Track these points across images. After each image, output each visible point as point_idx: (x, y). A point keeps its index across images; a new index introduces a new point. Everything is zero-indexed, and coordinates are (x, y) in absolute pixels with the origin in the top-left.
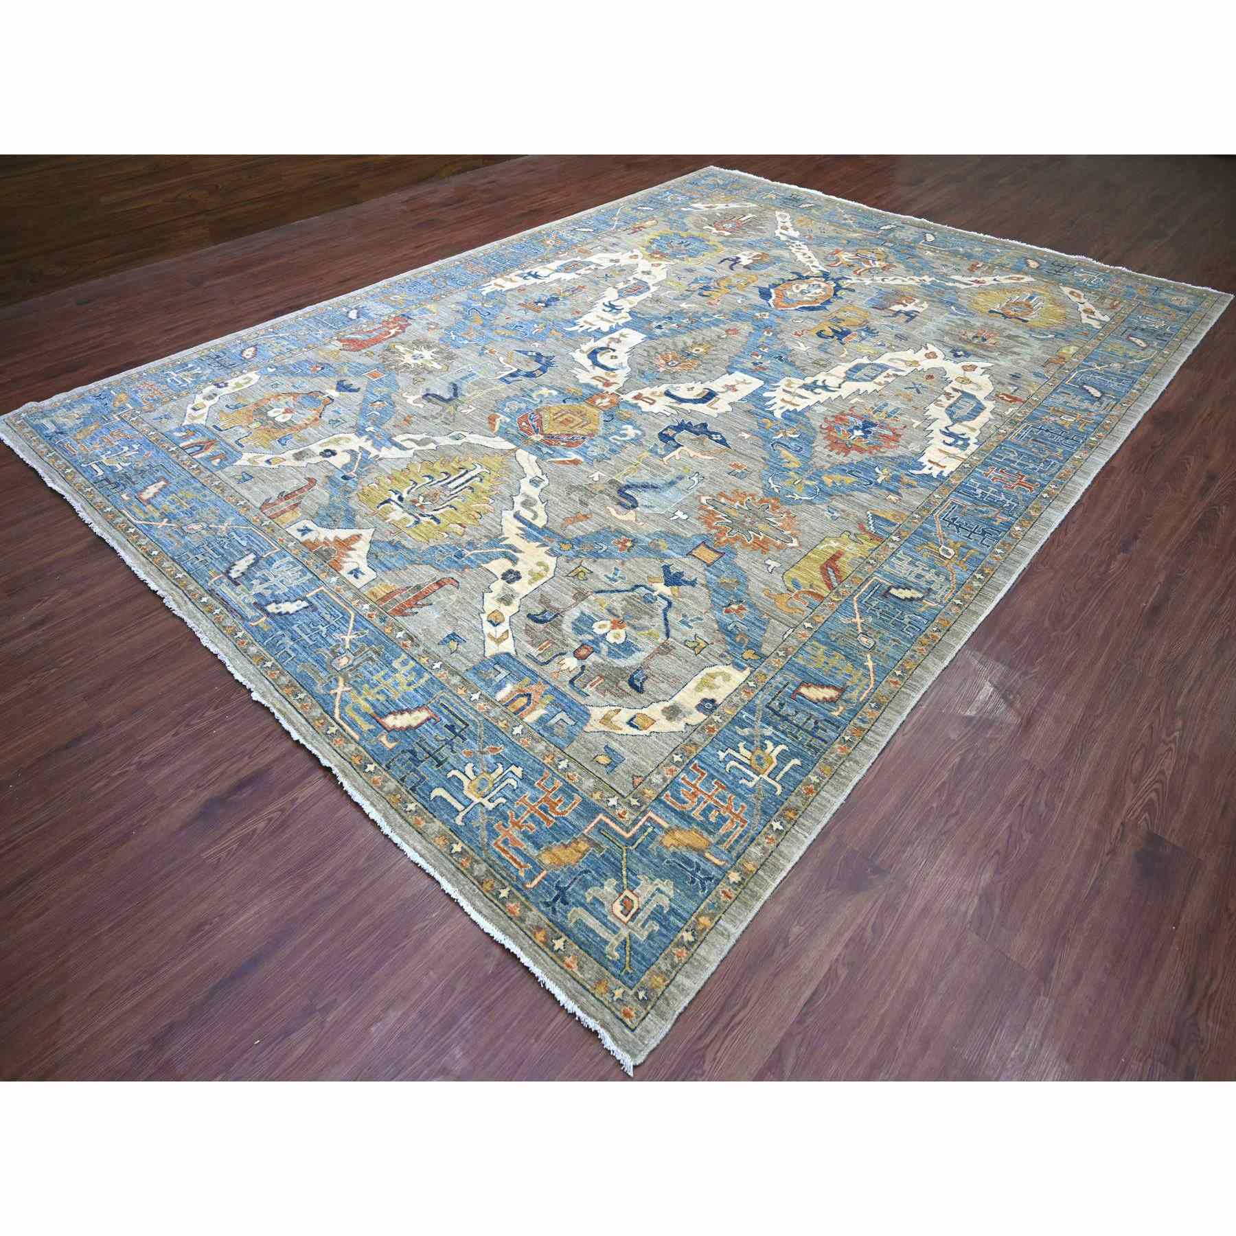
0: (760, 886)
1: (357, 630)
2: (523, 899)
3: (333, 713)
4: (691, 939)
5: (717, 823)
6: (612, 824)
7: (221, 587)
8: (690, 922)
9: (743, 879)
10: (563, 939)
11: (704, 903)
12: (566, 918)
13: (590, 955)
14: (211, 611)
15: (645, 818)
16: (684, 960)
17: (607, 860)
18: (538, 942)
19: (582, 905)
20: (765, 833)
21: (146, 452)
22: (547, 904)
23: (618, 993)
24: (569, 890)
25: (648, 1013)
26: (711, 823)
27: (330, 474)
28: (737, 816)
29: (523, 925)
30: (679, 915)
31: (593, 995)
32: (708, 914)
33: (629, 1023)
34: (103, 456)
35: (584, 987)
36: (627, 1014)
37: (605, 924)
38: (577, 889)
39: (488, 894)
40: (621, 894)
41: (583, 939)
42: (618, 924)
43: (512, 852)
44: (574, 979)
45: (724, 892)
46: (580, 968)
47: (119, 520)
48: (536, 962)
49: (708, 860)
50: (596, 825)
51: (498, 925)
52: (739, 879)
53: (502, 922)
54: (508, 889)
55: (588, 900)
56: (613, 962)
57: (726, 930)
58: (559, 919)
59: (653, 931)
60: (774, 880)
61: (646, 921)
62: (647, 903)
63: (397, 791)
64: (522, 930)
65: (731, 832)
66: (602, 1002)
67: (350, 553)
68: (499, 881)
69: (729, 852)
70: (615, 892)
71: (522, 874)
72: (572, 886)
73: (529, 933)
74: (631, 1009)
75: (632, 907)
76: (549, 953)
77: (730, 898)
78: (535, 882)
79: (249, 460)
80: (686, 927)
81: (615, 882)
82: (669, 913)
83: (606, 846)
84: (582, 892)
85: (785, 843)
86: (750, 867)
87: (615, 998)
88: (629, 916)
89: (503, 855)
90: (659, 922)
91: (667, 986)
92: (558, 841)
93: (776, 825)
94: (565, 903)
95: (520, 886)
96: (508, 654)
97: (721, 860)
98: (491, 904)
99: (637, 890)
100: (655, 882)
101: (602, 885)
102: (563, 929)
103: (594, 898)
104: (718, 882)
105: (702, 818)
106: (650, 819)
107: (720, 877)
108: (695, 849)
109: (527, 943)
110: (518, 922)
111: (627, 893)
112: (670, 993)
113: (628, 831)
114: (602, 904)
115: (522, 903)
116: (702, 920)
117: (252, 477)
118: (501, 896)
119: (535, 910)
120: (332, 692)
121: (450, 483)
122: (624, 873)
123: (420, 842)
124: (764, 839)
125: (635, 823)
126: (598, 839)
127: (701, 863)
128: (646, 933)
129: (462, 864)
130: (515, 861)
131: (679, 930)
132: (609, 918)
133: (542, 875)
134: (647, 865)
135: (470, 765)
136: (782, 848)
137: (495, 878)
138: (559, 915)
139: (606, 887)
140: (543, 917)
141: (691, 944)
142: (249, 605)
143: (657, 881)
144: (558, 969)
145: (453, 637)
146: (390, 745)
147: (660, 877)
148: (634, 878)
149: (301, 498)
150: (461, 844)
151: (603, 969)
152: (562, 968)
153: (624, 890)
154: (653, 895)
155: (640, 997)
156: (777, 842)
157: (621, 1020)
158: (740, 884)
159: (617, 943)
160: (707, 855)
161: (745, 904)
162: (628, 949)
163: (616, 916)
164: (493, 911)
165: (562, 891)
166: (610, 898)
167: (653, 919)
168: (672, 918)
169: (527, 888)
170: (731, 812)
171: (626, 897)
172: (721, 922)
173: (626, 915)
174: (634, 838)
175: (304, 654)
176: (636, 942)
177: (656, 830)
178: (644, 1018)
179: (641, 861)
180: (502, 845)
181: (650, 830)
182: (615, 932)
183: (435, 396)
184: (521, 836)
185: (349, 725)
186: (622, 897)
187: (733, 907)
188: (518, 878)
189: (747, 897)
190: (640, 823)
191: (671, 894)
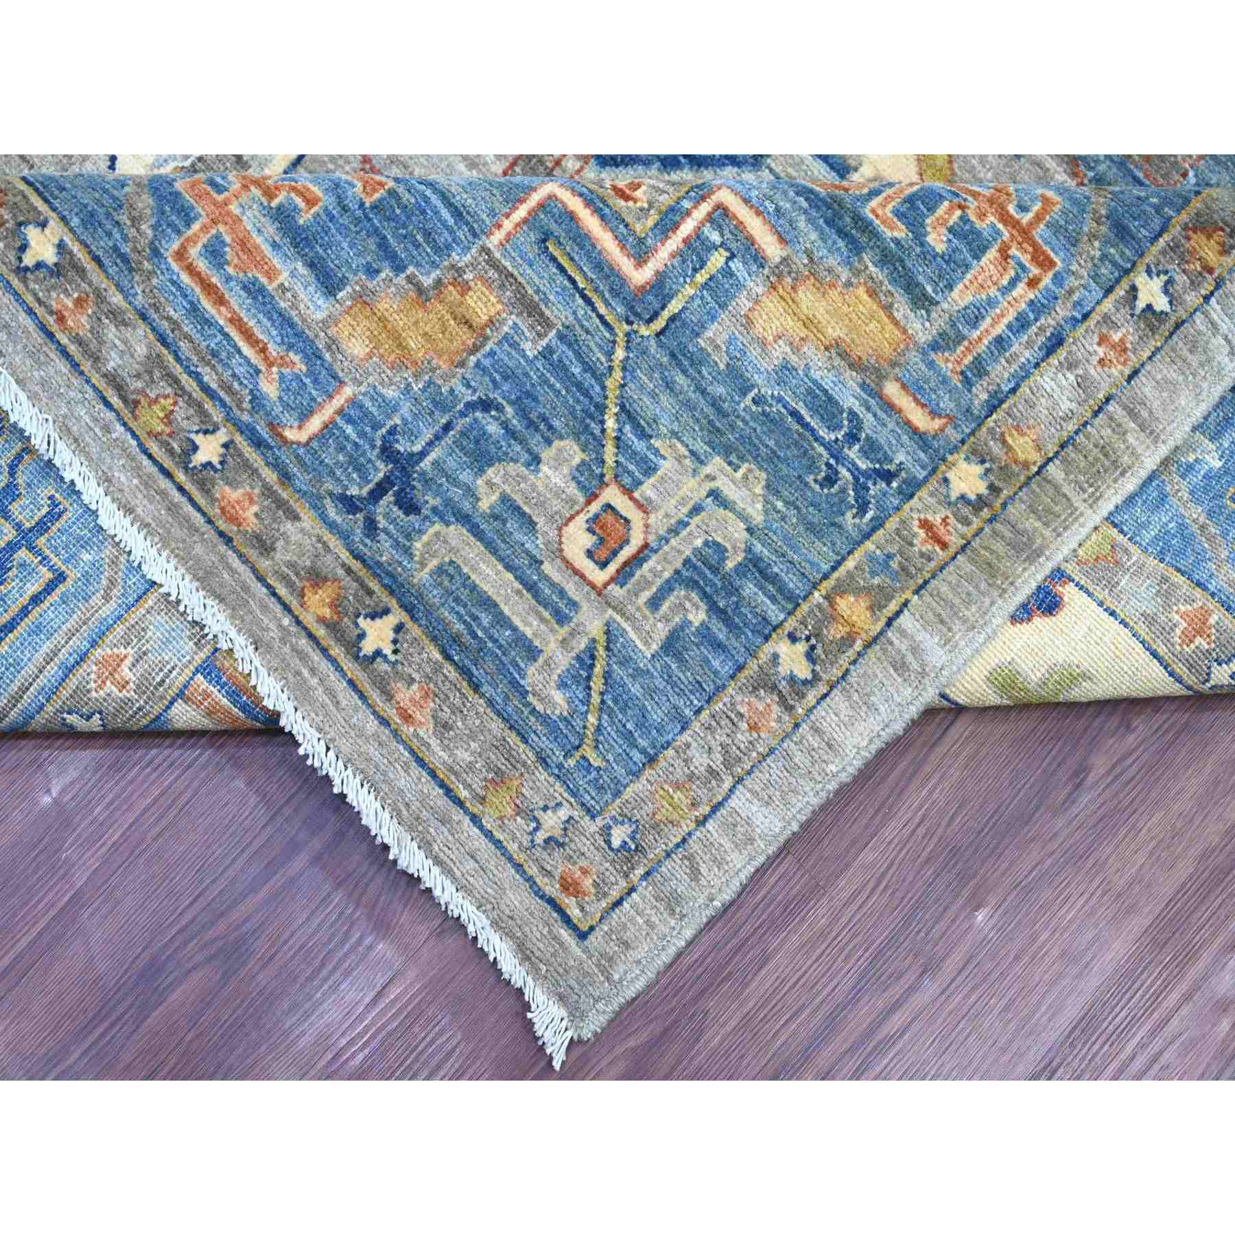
0: (1047, 516)
2: (270, 476)
4: (803, 671)
5: (948, 258)
6: (591, 222)
8: (805, 607)
9: (993, 488)
10: (391, 620)
11: (858, 554)
12: (408, 552)
13: (476, 688)
15: (705, 208)
16: (766, 740)
17: (560, 368)
18: (308, 619)
19: (464, 519)
20: (1106, 318)
22: (349, 504)
23: (552, 822)
24: (426, 464)
25: (632, 890)
26: (928, 255)
28: (1025, 233)
29: (264, 564)
30: (774, 579)
31: (475, 819)
32: (867, 590)
33: (574, 912)
35: (448, 791)
36: (569, 886)
37: (531, 587)
38: (451, 463)
39: (154, 448)
40: (592, 497)
41: (459, 627)
42: (571, 588)
43: (237, 300)
44: (421, 762)
45: (925, 524)
46: (443, 727)
48: (301, 694)
49: (890, 407)
50: (533, 213)
51: (184, 558)
52: (982, 488)
53: (199, 549)
54: (222, 436)
55: (485, 505)
56: (544, 719)
57: (915, 649)
58: (385, 551)
59: (686, 623)
60: (1094, 500)
61: (667, 588)
62: (674, 531)
64: (261, 579)
65: (991, 303)
66: (498, 844)
68: (191, 402)
69: (968, 383)
70: (573, 490)
71: (270, 389)
72: (432, 456)
73: (282, 591)
74: (585, 872)
75: (627, 542)
76: (348, 665)
77: (944, 546)
78: (315, 424)
80: (791, 624)
81: (578, 457)
82: (741, 569)
83: (559, 313)
84: (465, 476)
85: (1162, 369)
86: (1024, 448)
87: (540, 837)
88: (612, 568)
89: (206, 304)
90: (705, 596)
91: (702, 822)
92: (399, 268)
93: (1151, 292)
94: (411, 508)
95: (264, 432)
97: (934, 414)
98: (164, 483)
99: (647, 490)
100: (707, 470)
101: (536, 460)
102: (396, 587)
103: (505, 498)
104: (907, 494)
105: (901, 232)
106: (721, 215)
107: (921, 474)
108: (856, 365)
109: (274, 622)
110: (252, 554)
111: (612, 495)
112: (707, 845)
113: (641, 260)
114: (530, 524)
115: (268, 491)
116: (844, 605)
118: (200, 458)
119: (308, 519)
122: (611, 424)
124: (1092, 344)
125: (669, 221)
126: (537, 278)
127: (868, 419)
128: (661, 631)
129: (61, 319)
130: (248, 336)
131: (767, 631)
132: (547, 568)
133: (338, 402)
134: (689, 406)
136: (1145, 387)
137: (181, 391)
138: (385, 543)
139: (544, 468)
140: (334, 542)
141: (798, 687)
143: (716, 463)
144: (372, 725)
147: (726, 451)
148: (639, 445)
150: (55, 230)
151: (513, 738)
152: (384, 722)
153: (603, 484)
154: (697, 510)
155: (616, 843)
156: (1134, 361)
157: (551, 902)
158: (980, 503)
159: (563, 661)
160: (892, 389)
161: (991, 570)
162: (597, 684)
163: (568, 564)
164: (172, 508)
165: (403, 465)
166: (556, 505)
167: (692, 584)
168: (749, 589)
169: (285, 441)
170: (1005, 218)
171: (608, 507)
172: (905, 620)
173: (603, 565)
174: (660, 288)
176: (625, 662)
177: (736, 265)
178: (618, 903)
179: (669, 386)
180: (202, 265)
181: (717, 260)
182: (561, 618)
184: (271, 229)
186: (595, 507)
187: (950, 573)
188: (257, 400)
189: (999, 547)
190: (687, 228)
191: (756, 512)
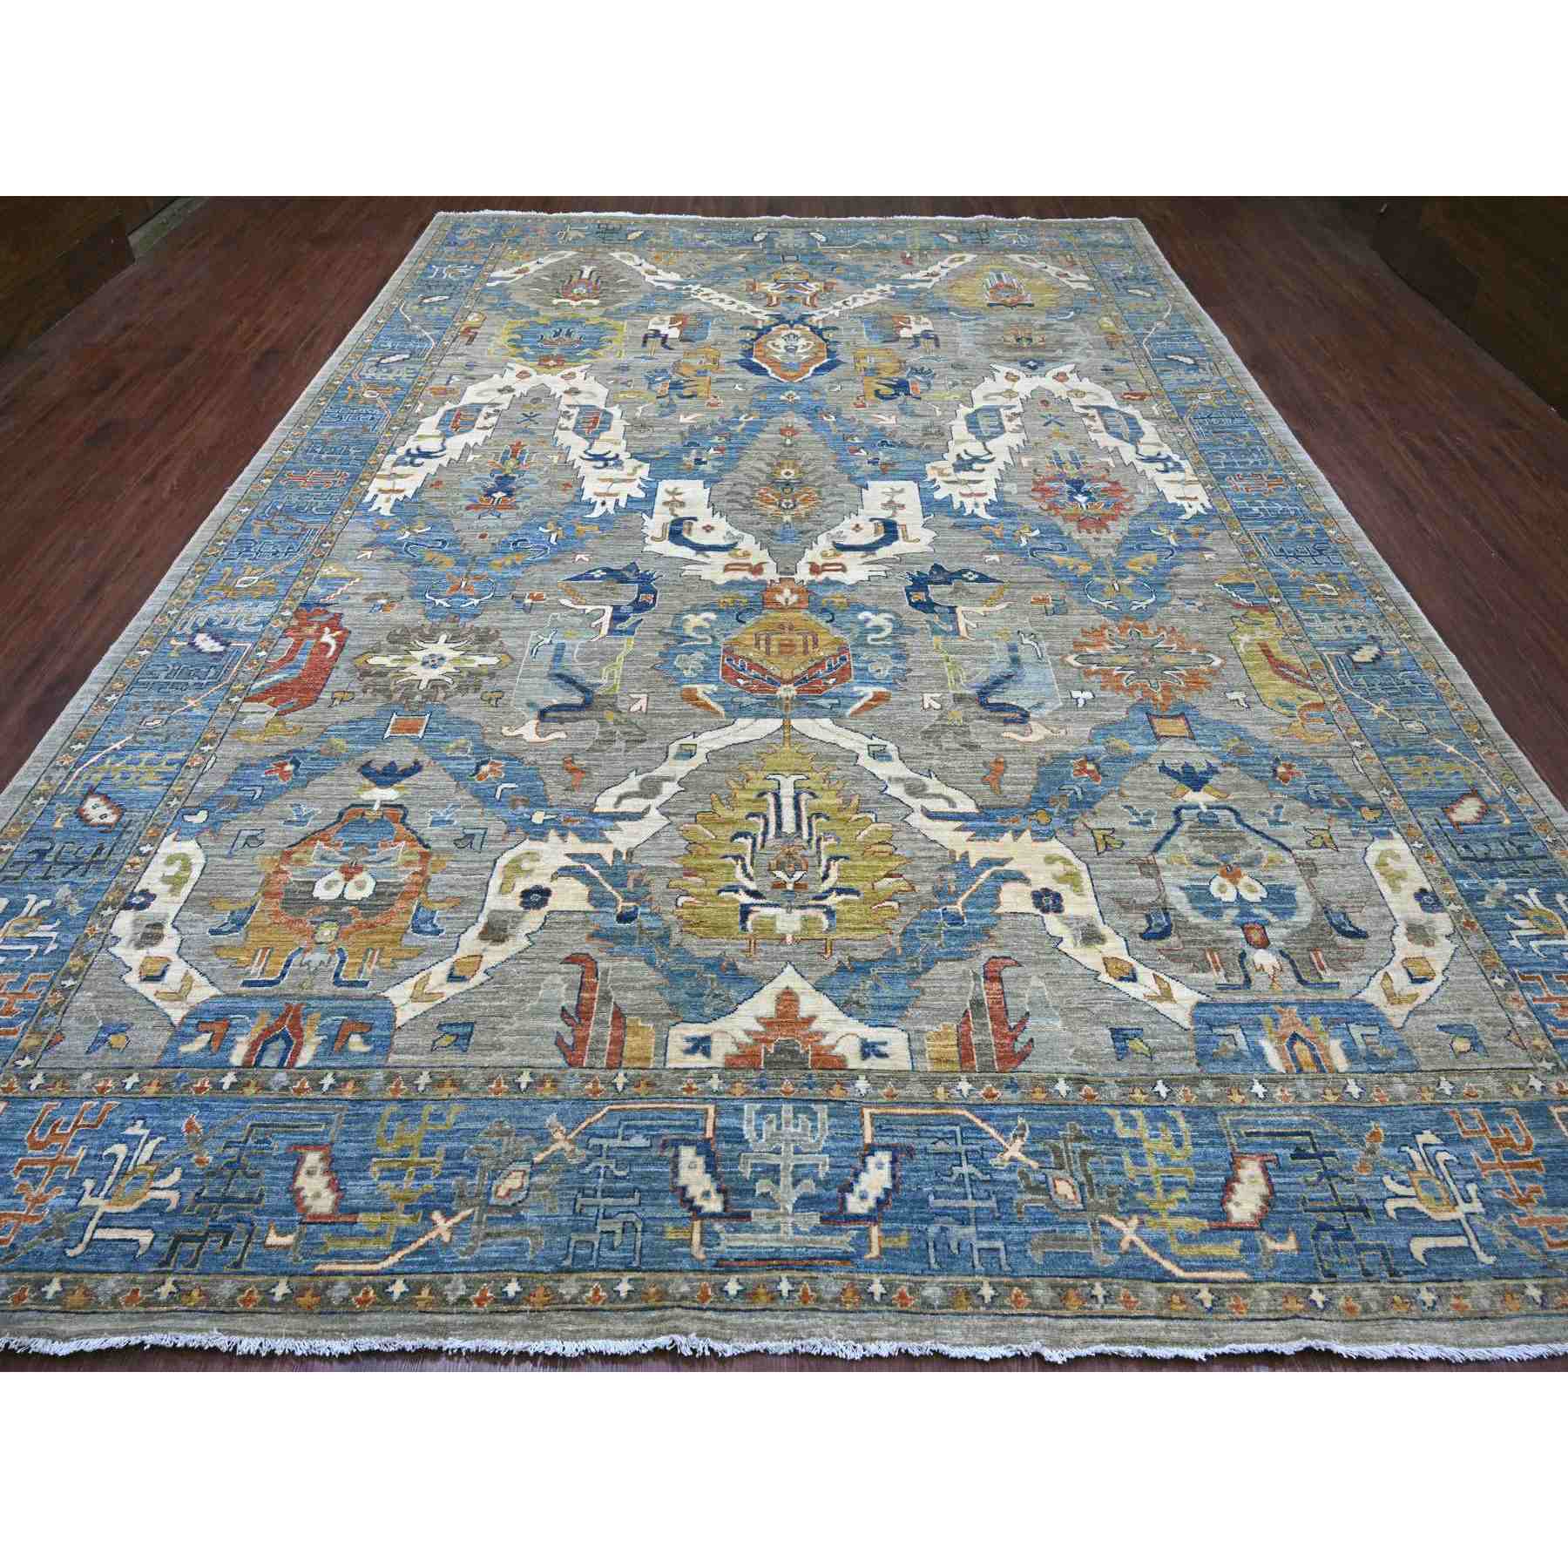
1: (1009, 1129)
3: (1168, 1272)
7: (724, 1244)
14: (775, 1296)
21: (183, 1124)
27: (592, 929)
34: (87, 1200)
47: (340, 1290)
63: (1386, 1294)
67: (815, 1026)
79: (414, 998)
96: (1200, 1004)
117: (472, 1024)
120: (1125, 1245)
121: (779, 825)
123: (1500, 1328)
135: (1387, 1179)
142: (816, 1230)
145: (1118, 1034)
146: (1290, 1244)
149: (606, 998)
150: (1528, 1283)
175: (1014, 1229)
180: (1557, 1240)
183: (558, 708)
184: (1547, 1209)
185: (1211, 1269)
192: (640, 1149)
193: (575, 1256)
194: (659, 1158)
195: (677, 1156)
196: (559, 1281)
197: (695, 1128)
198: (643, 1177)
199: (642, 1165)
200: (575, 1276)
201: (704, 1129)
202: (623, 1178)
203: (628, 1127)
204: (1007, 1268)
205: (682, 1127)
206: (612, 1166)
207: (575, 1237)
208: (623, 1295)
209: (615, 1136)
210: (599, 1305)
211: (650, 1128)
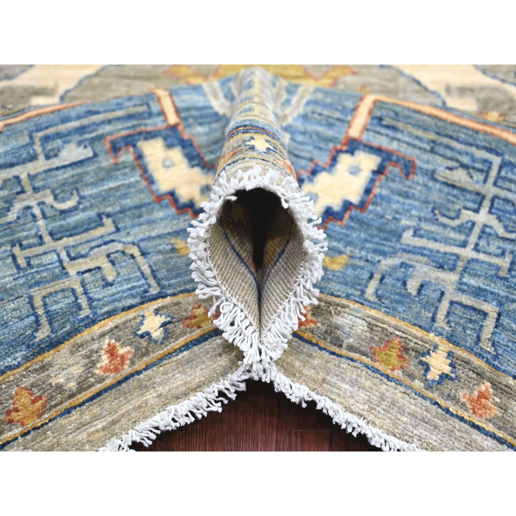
192: (80, 163)
193: (51, 318)
194: (116, 167)
195: (140, 157)
196: (43, 368)
197: (150, 115)
198: (104, 197)
199: (94, 184)
200: (66, 347)
201: (162, 113)
202: (75, 209)
203: (46, 139)
204: (487, 347)
205: (130, 117)
206: (50, 200)
207: (38, 294)
208: (157, 334)
209: (33, 158)
210: (127, 369)
211: (81, 130)
